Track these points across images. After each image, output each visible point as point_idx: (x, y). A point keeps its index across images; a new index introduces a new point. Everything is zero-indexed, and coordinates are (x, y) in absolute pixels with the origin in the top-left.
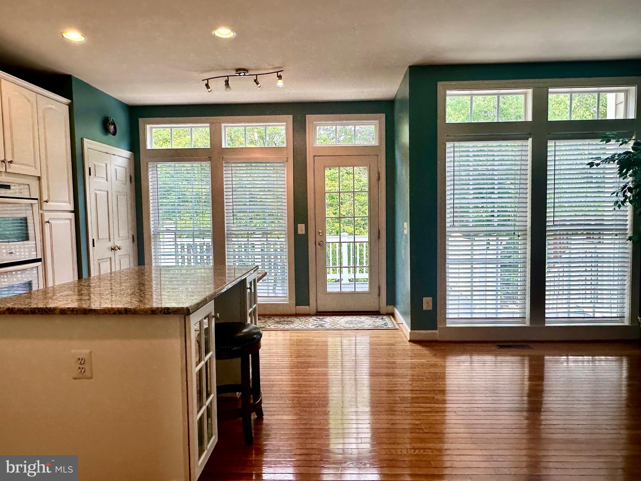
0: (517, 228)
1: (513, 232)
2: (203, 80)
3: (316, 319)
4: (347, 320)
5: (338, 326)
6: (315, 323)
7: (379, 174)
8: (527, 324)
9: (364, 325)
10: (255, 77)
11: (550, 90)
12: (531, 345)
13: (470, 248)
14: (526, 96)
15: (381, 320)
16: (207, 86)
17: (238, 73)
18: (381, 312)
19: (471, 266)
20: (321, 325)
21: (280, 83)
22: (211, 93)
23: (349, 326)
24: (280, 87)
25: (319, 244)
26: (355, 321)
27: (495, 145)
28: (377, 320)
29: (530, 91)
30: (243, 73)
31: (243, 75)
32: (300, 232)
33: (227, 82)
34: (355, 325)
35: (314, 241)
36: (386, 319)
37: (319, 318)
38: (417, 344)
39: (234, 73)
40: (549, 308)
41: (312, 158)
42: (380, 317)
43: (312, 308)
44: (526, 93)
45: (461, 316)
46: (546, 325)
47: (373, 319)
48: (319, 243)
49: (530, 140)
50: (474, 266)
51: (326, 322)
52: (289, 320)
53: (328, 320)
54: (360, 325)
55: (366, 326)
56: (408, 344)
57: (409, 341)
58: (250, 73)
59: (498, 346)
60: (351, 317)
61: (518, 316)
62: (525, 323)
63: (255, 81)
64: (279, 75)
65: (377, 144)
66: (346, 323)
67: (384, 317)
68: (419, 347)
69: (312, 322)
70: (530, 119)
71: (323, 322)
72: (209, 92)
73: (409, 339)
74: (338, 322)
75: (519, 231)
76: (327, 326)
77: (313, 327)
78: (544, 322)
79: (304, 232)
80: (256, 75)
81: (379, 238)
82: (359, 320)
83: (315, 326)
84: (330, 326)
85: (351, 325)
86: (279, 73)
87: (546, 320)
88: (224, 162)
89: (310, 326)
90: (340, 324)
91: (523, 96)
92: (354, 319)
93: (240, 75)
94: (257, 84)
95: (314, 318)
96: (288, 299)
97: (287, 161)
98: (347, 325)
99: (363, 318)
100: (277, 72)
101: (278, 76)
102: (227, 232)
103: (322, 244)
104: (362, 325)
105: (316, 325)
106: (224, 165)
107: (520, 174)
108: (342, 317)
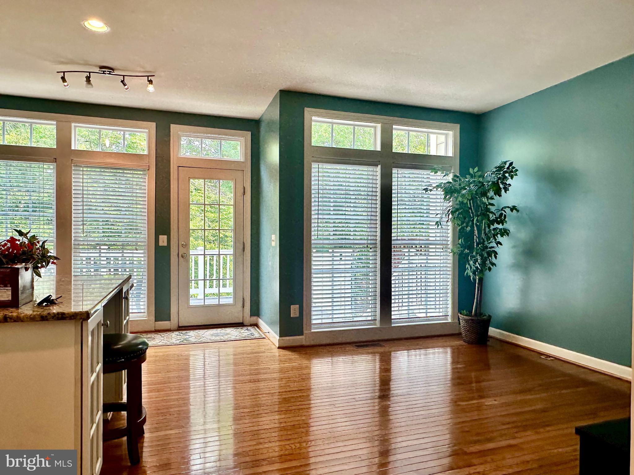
0: (369, 242)
1: (366, 245)
2: (57, 72)
3: (179, 334)
4: (212, 333)
5: (203, 340)
6: (178, 338)
7: (244, 188)
8: (378, 325)
9: (231, 336)
10: (122, 78)
11: (394, 126)
12: (381, 343)
13: (331, 259)
14: (376, 129)
15: (246, 331)
16: (63, 79)
17: (102, 71)
18: (245, 323)
19: (332, 275)
20: (185, 339)
21: (151, 88)
22: (67, 87)
23: (216, 339)
24: (150, 91)
25: (182, 257)
26: (221, 333)
27: (351, 169)
28: (243, 331)
29: (379, 126)
30: (108, 71)
31: (108, 74)
32: (161, 244)
33: (88, 79)
34: (222, 337)
35: (177, 253)
36: (251, 330)
37: (182, 333)
38: (286, 350)
39: (97, 70)
40: (394, 311)
41: (176, 168)
42: (245, 328)
43: (173, 322)
44: (376, 127)
45: (324, 321)
46: (393, 325)
47: (238, 330)
48: (182, 255)
49: (379, 166)
50: (335, 275)
51: (190, 337)
52: (148, 337)
53: (192, 335)
54: (226, 337)
55: (233, 338)
56: (277, 350)
57: (279, 348)
58: (116, 73)
59: (356, 346)
60: (215, 329)
61: (370, 318)
62: (375, 325)
63: (122, 82)
64: (149, 79)
65: (242, 160)
66: (212, 335)
67: (249, 328)
68: (288, 352)
69: (175, 337)
70: (379, 149)
71: (188, 337)
72: (65, 86)
73: (277, 346)
74: (203, 336)
75: (371, 244)
76: (193, 340)
77: (178, 342)
78: (391, 323)
79: (165, 244)
80: (124, 76)
81: (244, 251)
82: (224, 332)
83: (180, 341)
84: (196, 340)
85: (218, 337)
86: (150, 78)
87: (392, 321)
88: (73, 164)
89: (174, 341)
90: (206, 337)
91: (373, 129)
92: (219, 332)
93: (104, 73)
94: (125, 85)
95: (177, 333)
96: (146, 314)
97: (148, 170)
98: (213, 338)
99: (229, 330)
100: (148, 76)
101: (149, 81)
102: (74, 243)
103: (185, 257)
104: (229, 336)
105: (181, 339)
106: (73, 168)
107: (372, 195)
108: (206, 330)
